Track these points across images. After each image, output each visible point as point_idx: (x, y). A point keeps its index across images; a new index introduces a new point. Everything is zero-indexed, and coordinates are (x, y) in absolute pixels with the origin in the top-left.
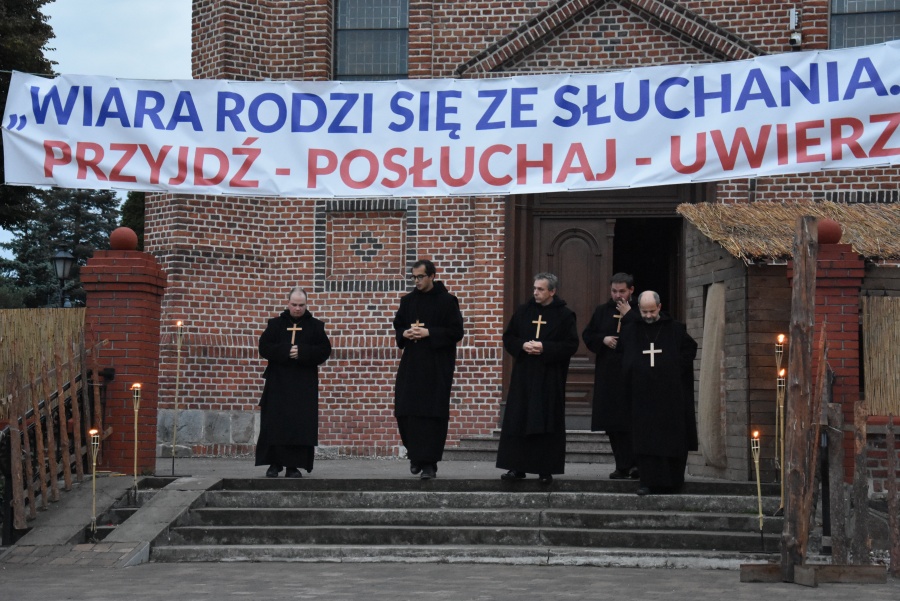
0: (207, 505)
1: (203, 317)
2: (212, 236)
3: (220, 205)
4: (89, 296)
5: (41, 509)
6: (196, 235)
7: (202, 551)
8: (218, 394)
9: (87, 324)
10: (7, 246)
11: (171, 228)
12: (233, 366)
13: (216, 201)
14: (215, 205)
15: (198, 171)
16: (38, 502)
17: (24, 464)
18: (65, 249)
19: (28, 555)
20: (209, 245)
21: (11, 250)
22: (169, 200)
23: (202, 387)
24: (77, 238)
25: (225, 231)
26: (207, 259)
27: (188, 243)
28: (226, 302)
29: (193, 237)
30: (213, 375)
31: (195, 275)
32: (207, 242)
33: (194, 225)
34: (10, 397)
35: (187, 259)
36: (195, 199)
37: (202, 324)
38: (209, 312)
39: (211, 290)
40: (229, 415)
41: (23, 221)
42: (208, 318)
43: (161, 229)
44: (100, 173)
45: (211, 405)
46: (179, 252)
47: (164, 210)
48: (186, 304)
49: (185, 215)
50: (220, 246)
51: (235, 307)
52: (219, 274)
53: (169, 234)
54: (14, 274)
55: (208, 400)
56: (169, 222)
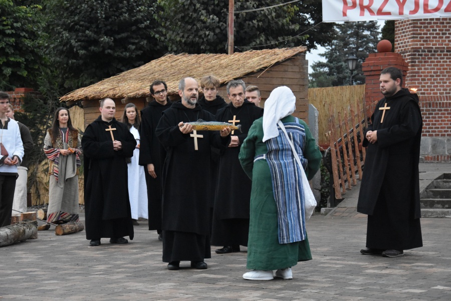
0: (436, 188)
1: (428, 86)
2: (433, 41)
3: (437, 23)
4: (367, 78)
5: (348, 189)
6: (424, 41)
7: (434, 212)
8: (438, 128)
9: (367, 93)
10: (322, 55)
11: (409, 38)
12: (446, 112)
13: (435, 21)
14: (434, 23)
15: (426, 5)
16: (346, 185)
17: (338, 166)
18: (352, 54)
19: (343, 212)
20: (431, 46)
21: (325, 57)
22: (408, 23)
23: (429, 124)
24: (357, 48)
25: (440, 37)
26: (430, 54)
27: (419, 46)
28: (441, 77)
29: (422, 42)
30: (435, 118)
31: (423, 63)
32: (430, 44)
33: (422, 35)
34: (330, 132)
35: (419, 55)
36: (423, 21)
37: (428, 90)
38: (431, 83)
39: (433, 71)
40: (445, 139)
41: (330, 41)
42: (431, 86)
43: (404, 40)
44: (371, 12)
45: (434, 134)
46: (414, 51)
47: (405, 29)
48: (418, 80)
49: (417, 30)
50: (438, 46)
51: (447, 79)
52: (437, 62)
53: (408, 42)
54: (326, 69)
55: (432, 132)
56: (408, 35)
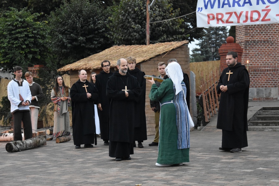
0: (259, 115)
1: (254, 61)
2: (256, 37)
3: (258, 27)
4: (221, 57)
5: (212, 116)
7: (258, 128)
8: (260, 83)
9: (221, 65)
10: (197, 45)
11: (244, 35)
12: (264, 74)
13: (257, 26)
14: (257, 27)
15: (251, 18)
16: (211, 114)
17: (206, 104)
18: (213, 44)
19: (209, 129)
21: (199, 46)
22: (243, 27)
23: (255, 81)
24: (216, 41)
25: (260, 35)
26: (254, 43)
27: (249, 39)
28: (261, 56)
29: (250, 37)
30: (258, 77)
31: (251, 49)
32: (254, 38)
33: (250, 34)
34: (202, 86)
35: (249, 44)
36: (250, 26)
37: (254, 63)
38: (256, 59)
39: (256, 52)
40: (263, 89)
41: (202, 37)
42: (255, 61)
43: (240, 36)
44: (223, 22)
45: (258, 86)
46: (246, 42)
47: (241, 30)
48: (249, 57)
49: (248, 31)
50: (259, 39)
51: (264, 57)
52: (259, 48)
53: (243, 37)
54: (200, 52)
56: (243, 34)
